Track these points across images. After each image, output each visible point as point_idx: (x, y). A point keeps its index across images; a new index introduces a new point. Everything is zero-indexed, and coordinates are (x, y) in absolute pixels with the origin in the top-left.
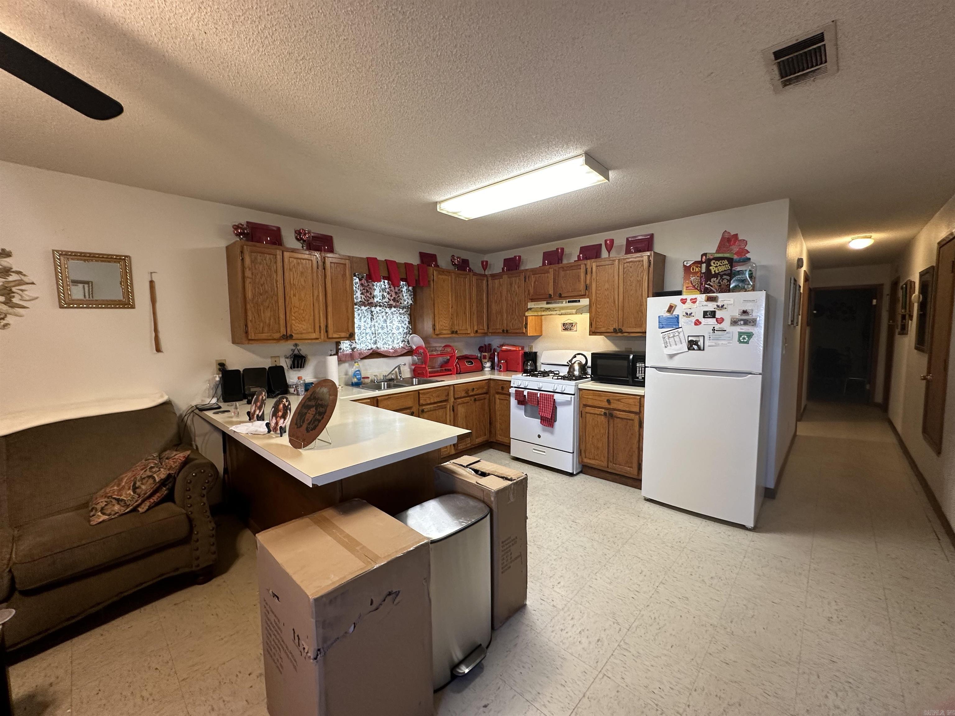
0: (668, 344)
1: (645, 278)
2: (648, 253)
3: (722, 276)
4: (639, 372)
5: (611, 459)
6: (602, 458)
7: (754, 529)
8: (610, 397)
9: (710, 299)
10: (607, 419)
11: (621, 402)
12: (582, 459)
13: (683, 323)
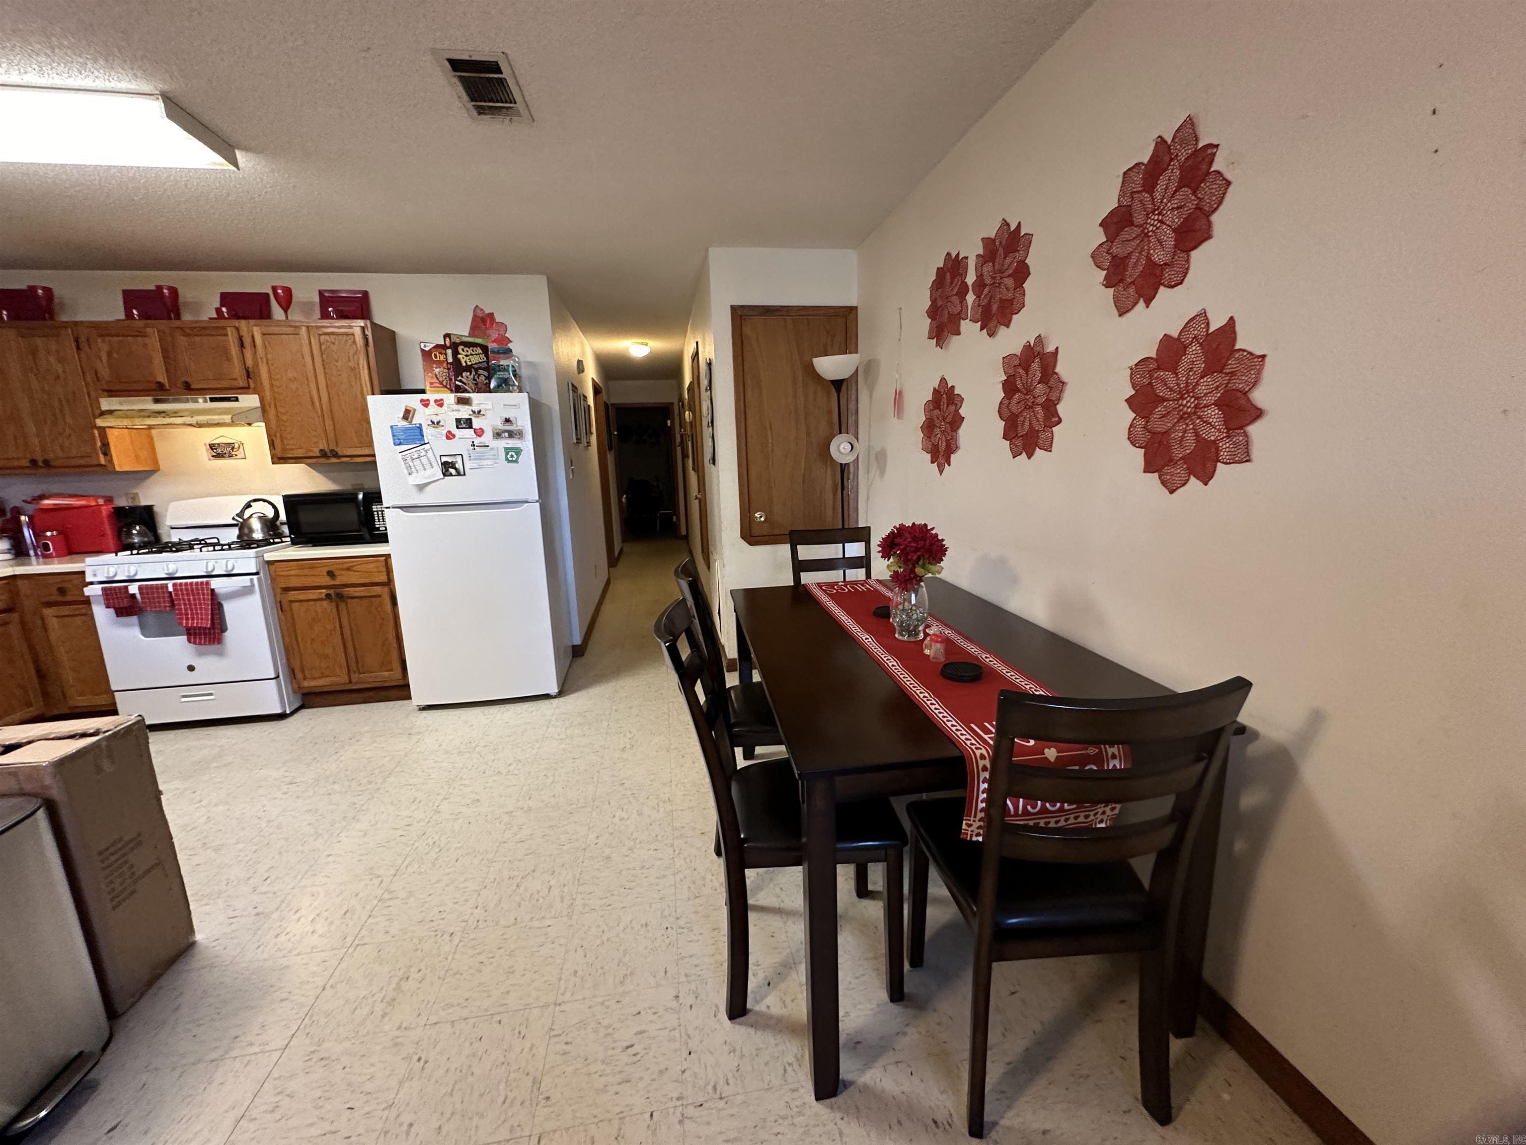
0: (413, 470)
1: (363, 363)
2: (361, 323)
3: (476, 370)
4: (379, 519)
5: (353, 667)
6: (338, 671)
7: (561, 694)
8: (331, 568)
9: (462, 401)
10: (334, 604)
11: (354, 571)
12: (298, 683)
13: (430, 437)
